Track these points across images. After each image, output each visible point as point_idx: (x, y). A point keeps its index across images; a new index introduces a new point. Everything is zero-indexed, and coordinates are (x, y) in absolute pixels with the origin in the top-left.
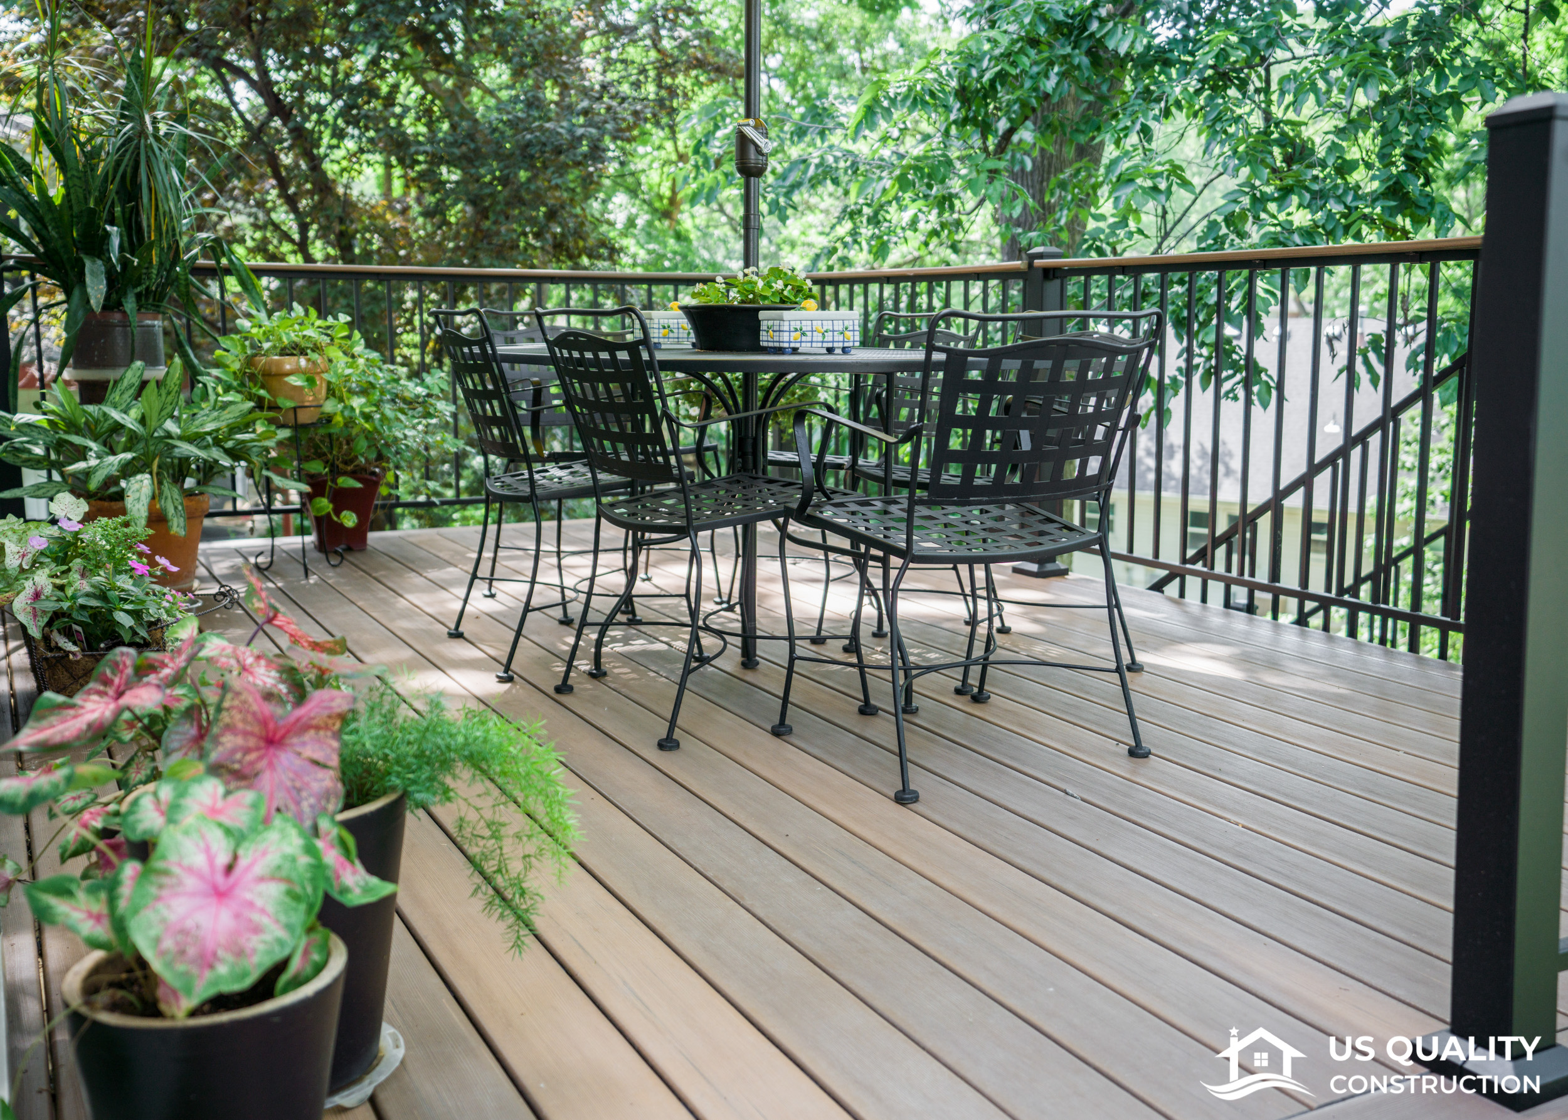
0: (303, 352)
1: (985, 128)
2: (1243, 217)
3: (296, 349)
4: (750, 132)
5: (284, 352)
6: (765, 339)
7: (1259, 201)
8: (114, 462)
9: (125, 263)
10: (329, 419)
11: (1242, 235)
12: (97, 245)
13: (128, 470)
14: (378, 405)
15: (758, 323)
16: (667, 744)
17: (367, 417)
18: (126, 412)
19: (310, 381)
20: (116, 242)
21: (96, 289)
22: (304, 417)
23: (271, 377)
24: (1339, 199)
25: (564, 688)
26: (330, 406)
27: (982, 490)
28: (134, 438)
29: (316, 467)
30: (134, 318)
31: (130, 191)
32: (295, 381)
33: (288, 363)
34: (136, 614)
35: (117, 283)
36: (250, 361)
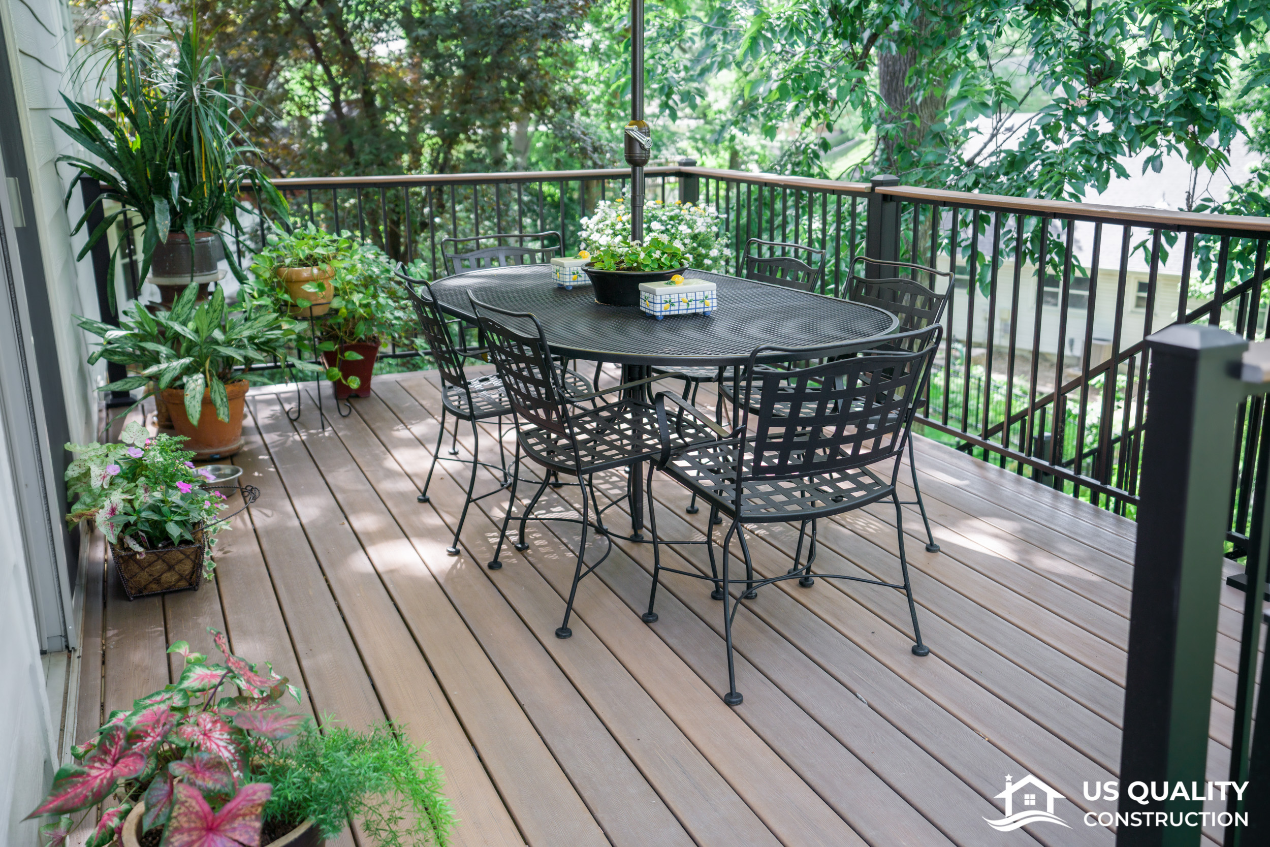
0: (315, 263)
2: (1057, 127)
3: (311, 261)
4: (635, 134)
5: (302, 263)
6: (644, 306)
7: (1071, 114)
8: (178, 364)
9: (183, 204)
10: (337, 311)
11: (1057, 141)
12: (163, 188)
13: (189, 370)
14: (375, 296)
15: (639, 292)
17: (368, 305)
18: (184, 323)
19: (321, 286)
20: (176, 185)
21: (163, 223)
22: (318, 311)
23: (291, 284)
24: (1138, 115)
25: (495, 565)
26: (336, 303)
28: (191, 345)
29: (330, 346)
30: (192, 239)
31: (185, 143)
32: (309, 288)
33: (305, 272)
34: (182, 524)
35: (178, 218)
36: (276, 272)
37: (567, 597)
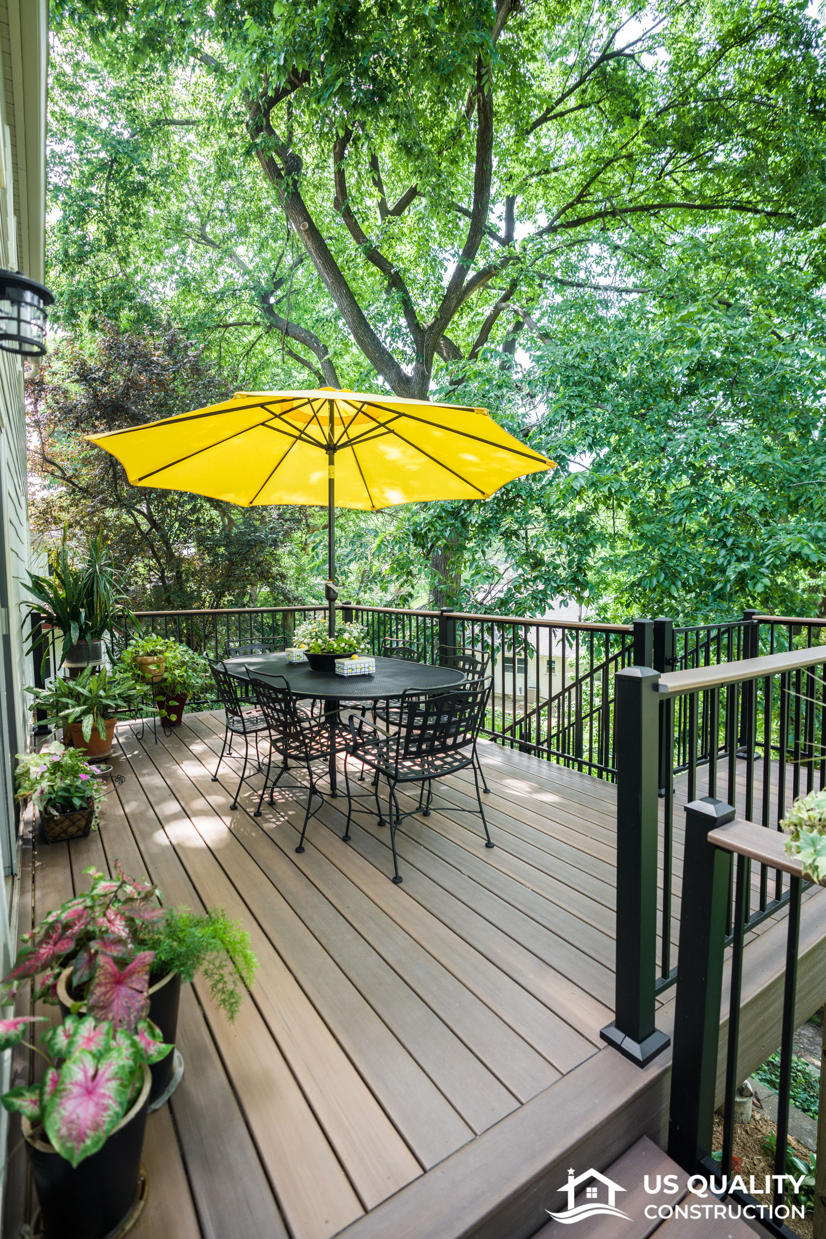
0: (156, 654)
1: (423, 547)
2: (520, 587)
3: (153, 653)
4: (331, 585)
5: (149, 654)
6: (338, 671)
7: (526, 581)
8: (78, 710)
9: (86, 624)
10: (166, 679)
11: (521, 593)
12: (76, 616)
13: (84, 713)
14: (186, 671)
15: (335, 664)
16: (300, 850)
17: (182, 676)
18: (84, 687)
19: (158, 666)
20: (83, 615)
21: (75, 635)
22: (156, 680)
23: (142, 666)
24: (555, 582)
25: (258, 814)
26: (166, 675)
27: (425, 751)
28: (87, 698)
29: (161, 698)
30: (89, 643)
31: (90, 593)
32: (152, 667)
33: (150, 659)
34: (81, 798)
35: (83, 631)
36: (134, 659)
37: (301, 830)
